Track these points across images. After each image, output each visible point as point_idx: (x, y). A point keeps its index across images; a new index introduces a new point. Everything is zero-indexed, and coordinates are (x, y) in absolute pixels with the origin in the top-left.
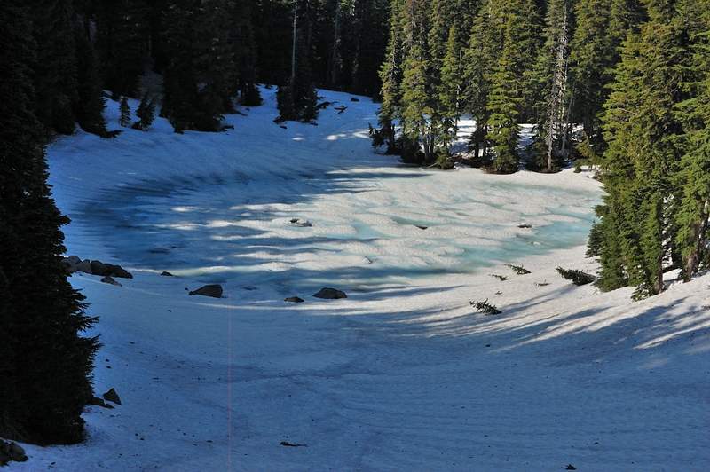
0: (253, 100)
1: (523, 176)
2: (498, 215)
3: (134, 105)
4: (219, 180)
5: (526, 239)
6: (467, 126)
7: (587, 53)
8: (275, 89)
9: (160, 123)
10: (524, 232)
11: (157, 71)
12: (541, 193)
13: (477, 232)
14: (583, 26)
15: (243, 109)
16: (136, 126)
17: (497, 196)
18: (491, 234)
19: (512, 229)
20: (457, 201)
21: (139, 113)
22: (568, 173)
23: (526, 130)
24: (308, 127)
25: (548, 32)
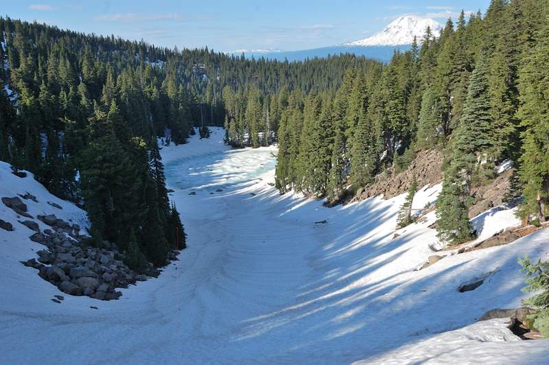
0: (193, 133)
1: (261, 148)
2: (256, 162)
3: (165, 139)
4: (188, 159)
5: (262, 168)
6: (246, 136)
7: (274, 117)
8: (198, 129)
9: (172, 144)
10: (262, 166)
11: (168, 128)
12: (265, 153)
13: (251, 168)
14: (272, 110)
15: (191, 136)
16: (166, 145)
17: (255, 156)
18: (255, 168)
19: (259, 166)
20: (246, 158)
21: (166, 141)
22: (272, 146)
23: (260, 134)
24: (208, 139)
25: (264, 113)
